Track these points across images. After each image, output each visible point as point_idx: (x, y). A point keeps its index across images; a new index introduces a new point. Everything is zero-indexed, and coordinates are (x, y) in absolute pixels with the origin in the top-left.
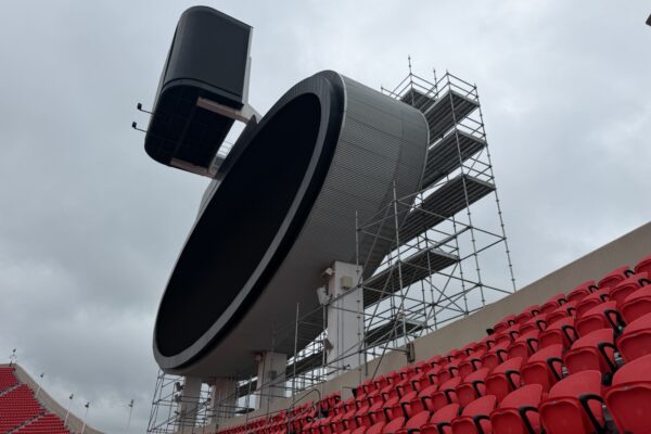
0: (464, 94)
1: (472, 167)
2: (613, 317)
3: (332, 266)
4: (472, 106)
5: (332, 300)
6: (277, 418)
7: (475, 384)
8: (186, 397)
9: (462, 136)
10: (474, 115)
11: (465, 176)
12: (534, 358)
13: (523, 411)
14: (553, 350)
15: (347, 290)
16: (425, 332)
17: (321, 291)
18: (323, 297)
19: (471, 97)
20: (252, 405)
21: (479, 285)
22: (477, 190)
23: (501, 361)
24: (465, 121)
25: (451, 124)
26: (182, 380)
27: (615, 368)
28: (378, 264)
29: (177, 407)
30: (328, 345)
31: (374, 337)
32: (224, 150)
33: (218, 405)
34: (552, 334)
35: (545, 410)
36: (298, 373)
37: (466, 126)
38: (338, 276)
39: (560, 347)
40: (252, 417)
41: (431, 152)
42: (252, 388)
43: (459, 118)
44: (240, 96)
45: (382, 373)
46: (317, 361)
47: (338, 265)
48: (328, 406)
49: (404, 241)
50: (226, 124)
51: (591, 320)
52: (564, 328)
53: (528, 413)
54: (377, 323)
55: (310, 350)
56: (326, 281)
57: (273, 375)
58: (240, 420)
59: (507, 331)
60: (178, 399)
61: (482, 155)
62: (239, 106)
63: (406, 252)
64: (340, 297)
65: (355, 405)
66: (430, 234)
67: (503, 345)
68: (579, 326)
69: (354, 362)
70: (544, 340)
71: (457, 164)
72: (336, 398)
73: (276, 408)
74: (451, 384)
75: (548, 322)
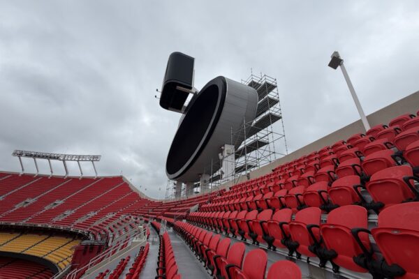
0: (271, 82)
1: (273, 110)
2: (335, 160)
3: (224, 146)
4: (274, 87)
5: (224, 158)
6: (206, 196)
7: (280, 185)
8: (178, 187)
9: (270, 99)
10: (275, 90)
11: (270, 114)
12: (303, 176)
13: (297, 196)
14: (310, 173)
15: (229, 154)
16: (256, 168)
17: (220, 154)
18: (221, 157)
19: (274, 84)
20: (198, 191)
21: (274, 153)
22: (275, 118)
23: (290, 176)
24: (271, 93)
25: (266, 94)
26: (176, 182)
27: (334, 180)
28: (240, 145)
29: (174, 191)
30: (222, 173)
31: (238, 170)
32: (186, 104)
33: (188, 190)
34: (310, 167)
35: (305, 196)
36: (213, 181)
37: (271, 95)
38: (226, 149)
39: (313, 172)
40: (198, 195)
41: (259, 105)
42: (198, 185)
43: (269, 92)
44: (191, 84)
45: (239, 183)
46: (219, 177)
47: (226, 145)
48: (222, 192)
49: (248, 137)
50: (187, 95)
51: (326, 162)
52: (315, 165)
53: (299, 196)
54: (238, 166)
55: (218, 173)
56: (222, 151)
57: (205, 182)
58: (195, 196)
59: (293, 165)
60: (175, 188)
61: (277, 106)
62: (191, 88)
63: (249, 141)
64: (227, 157)
65: (229, 193)
66: (258, 134)
67: (291, 171)
68: (322, 164)
69: (231, 178)
70: (307, 169)
71: (268, 109)
72: (225, 190)
73: (206, 192)
74: (271, 184)
75: (308, 162)
